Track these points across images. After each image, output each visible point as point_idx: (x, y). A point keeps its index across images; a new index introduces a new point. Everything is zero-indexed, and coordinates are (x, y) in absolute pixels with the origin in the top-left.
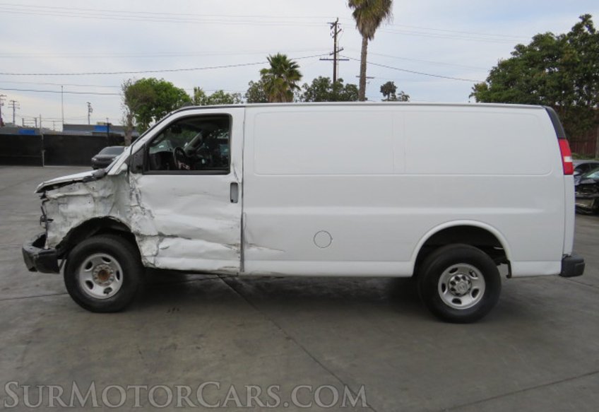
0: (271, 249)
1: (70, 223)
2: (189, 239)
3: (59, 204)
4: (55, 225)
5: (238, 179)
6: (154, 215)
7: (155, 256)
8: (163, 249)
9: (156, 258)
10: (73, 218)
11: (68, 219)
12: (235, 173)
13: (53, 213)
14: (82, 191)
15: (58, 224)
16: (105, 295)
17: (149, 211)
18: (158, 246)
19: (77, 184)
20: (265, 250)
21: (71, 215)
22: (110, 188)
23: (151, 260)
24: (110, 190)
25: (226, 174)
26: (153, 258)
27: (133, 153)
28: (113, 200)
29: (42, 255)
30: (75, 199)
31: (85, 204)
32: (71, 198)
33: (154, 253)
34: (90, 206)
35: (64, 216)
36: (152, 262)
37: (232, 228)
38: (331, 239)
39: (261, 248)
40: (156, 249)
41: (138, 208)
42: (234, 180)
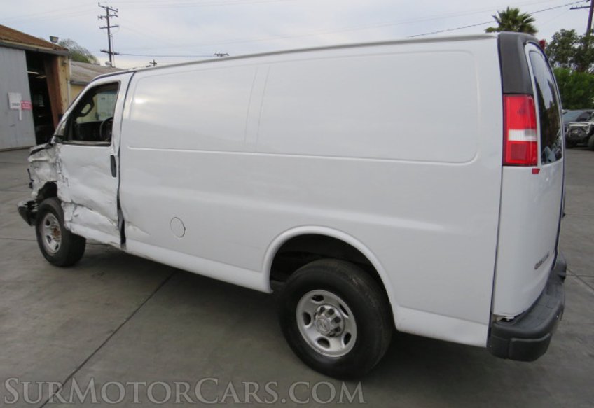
0: (142, 230)
3: (35, 168)
5: (115, 151)
6: (69, 183)
7: (71, 222)
8: (76, 216)
9: (72, 224)
10: (42, 180)
12: (114, 145)
13: (33, 175)
15: (36, 185)
16: (55, 250)
17: (67, 179)
18: (73, 213)
20: (138, 230)
23: (69, 225)
25: (108, 145)
26: (69, 223)
32: (41, 163)
33: (71, 219)
34: (49, 171)
36: (69, 227)
37: (111, 203)
38: (185, 229)
40: (72, 216)
41: (61, 175)
42: (113, 153)
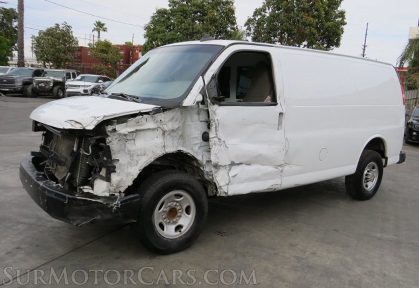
1: (137, 162)
2: (249, 164)
3: (127, 140)
4: (120, 165)
5: (283, 110)
6: (228, 146)
7: (228, 184)
8: (233, 177)
9: (229, 186)
10: (141, 155)
11: (135, 157)
12: (281, 105)
13: (119, 151)
14: (150, 124)
15: (124, 165)
16: (178, 233)
17: (224, 142)
18: (228, 175)
19: (145, 116)
20: (293, 167)
21: (139, 153)
22: (177, 120)
23: (225, 189)
24: (177, 122)
25: (275, 105)
26: (226, 187)
27: (206, 83)
28: (180, 133)
29: (124, 203)
30: (142, 133)
31: (152, 139)
32: (139, 132)
33: (227, 182)
34: (159, 141)
35: (131, 154)
36: (226, 191)
37: (280, 151)
38: (327, 153)
39: (291, 166)
40: (228, 178)
41: (216, 139)
42: (281, 111)
